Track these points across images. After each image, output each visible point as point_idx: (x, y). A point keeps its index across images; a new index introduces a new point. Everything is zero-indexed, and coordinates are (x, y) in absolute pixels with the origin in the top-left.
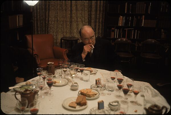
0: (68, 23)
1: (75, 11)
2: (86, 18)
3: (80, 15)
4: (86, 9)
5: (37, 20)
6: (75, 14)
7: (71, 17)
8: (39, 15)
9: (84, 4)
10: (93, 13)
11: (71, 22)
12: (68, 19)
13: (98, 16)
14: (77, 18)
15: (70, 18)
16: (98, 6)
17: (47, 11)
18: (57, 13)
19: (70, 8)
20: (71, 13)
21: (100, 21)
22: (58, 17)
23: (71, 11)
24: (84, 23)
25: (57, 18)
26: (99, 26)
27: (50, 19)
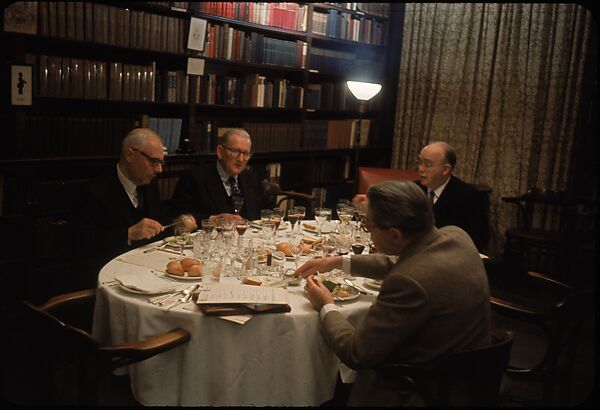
0: (474, 148)
1: (497, 117)
2: (528, 137)
3: (512, 129)
4: (530, 113)
5: (402, 135)
6: (494, 125)
7: (484, 132)
8: (408, 122)
9: (525, 99)
10: (549, 124)
11: (482, 145)
12: (475, 137)
13: (562, 133)
14: (499, 135)
15: (480, 134)
16: (566, 106)
17: (429, 115)
18: (450, 121)
19: (484, 109)
20: (485, 122)
21: (568, 149)
22: (451, 131)
23: (487, 116)
24: (519, 150)
25: (448, 132)
26: (562, 161)
27: (432, 134)
